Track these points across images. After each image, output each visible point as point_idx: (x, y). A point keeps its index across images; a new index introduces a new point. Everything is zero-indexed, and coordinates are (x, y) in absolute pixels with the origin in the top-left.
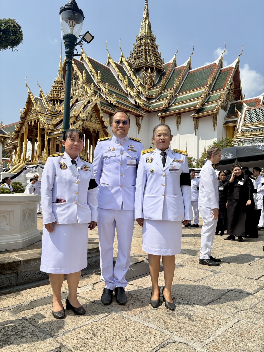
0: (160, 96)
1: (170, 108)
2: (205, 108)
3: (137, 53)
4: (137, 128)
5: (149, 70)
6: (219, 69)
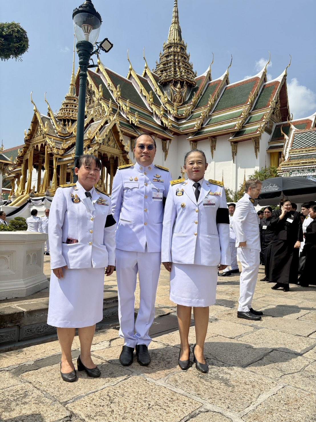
0: (191, 115)
1: (203, 130)
2: (245, 130)
3: (164, 65)
4: (164, 153)
5: (179, 85)
6: (263, 83)
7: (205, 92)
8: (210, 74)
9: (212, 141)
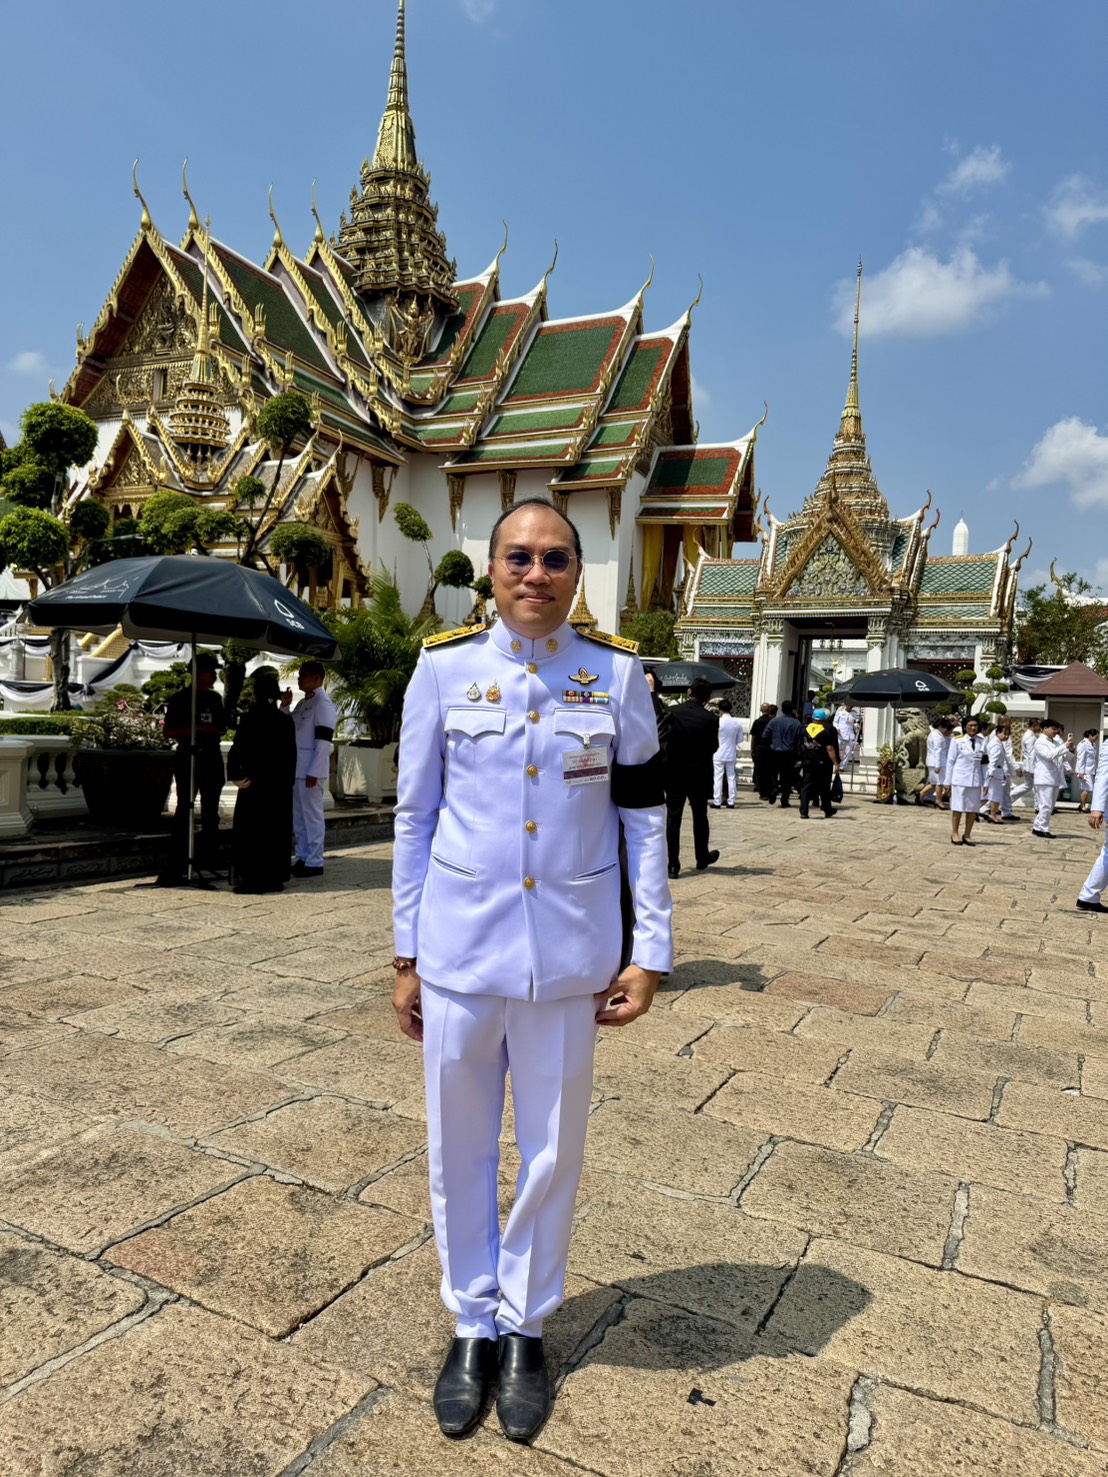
0: (447, 398)
1: (481, 448)
2: (589, 464)
3: (367, 231)
4: (377, 501)
5: (414, 305)
6: (633, 335)
7: (483, 331)
8: (497, 282)
9: (505, 481)
